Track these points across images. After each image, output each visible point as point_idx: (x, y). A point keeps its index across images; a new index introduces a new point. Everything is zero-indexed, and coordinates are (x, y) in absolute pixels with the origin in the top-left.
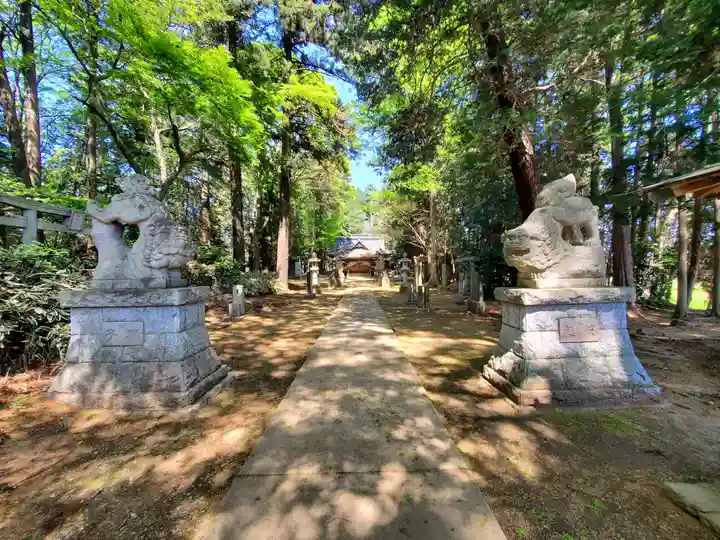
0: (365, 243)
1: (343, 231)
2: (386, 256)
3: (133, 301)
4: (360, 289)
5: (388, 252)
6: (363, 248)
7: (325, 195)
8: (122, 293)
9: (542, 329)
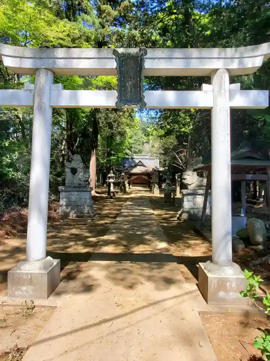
0: (144, 162)
1: (128, 151)
2: (160, 172)
3: (78, 190)
4: (139, 195)
5: (162, 169)
6: (143, 165)
7: (115, 125)
8: (74, 187)
9: (189, 201)
